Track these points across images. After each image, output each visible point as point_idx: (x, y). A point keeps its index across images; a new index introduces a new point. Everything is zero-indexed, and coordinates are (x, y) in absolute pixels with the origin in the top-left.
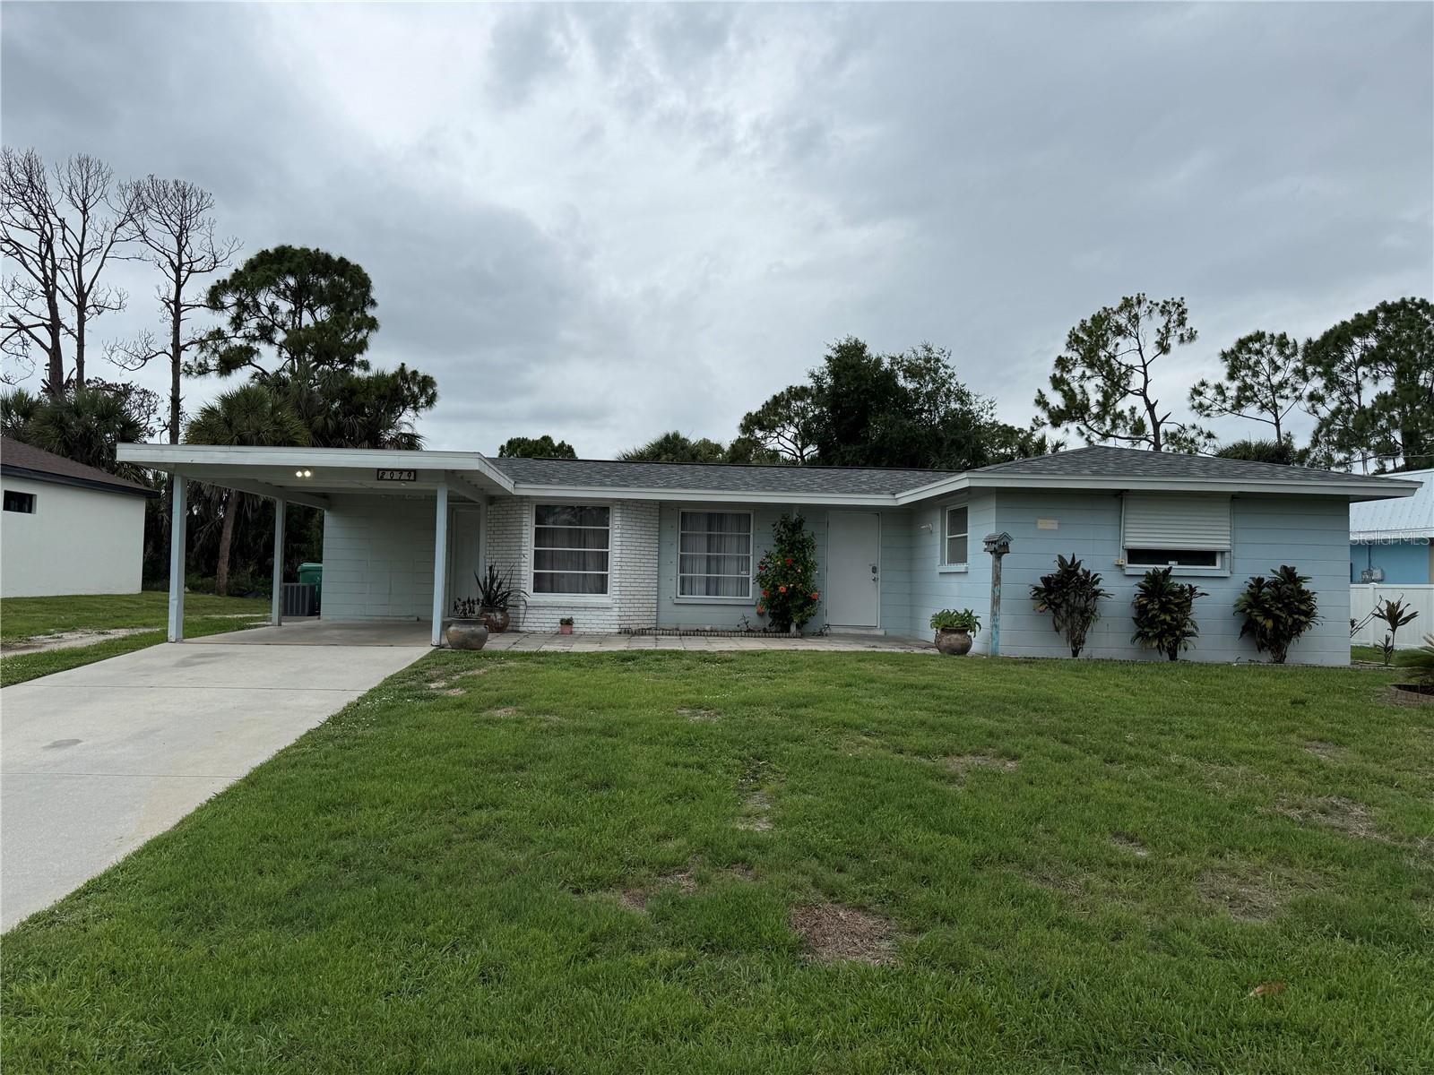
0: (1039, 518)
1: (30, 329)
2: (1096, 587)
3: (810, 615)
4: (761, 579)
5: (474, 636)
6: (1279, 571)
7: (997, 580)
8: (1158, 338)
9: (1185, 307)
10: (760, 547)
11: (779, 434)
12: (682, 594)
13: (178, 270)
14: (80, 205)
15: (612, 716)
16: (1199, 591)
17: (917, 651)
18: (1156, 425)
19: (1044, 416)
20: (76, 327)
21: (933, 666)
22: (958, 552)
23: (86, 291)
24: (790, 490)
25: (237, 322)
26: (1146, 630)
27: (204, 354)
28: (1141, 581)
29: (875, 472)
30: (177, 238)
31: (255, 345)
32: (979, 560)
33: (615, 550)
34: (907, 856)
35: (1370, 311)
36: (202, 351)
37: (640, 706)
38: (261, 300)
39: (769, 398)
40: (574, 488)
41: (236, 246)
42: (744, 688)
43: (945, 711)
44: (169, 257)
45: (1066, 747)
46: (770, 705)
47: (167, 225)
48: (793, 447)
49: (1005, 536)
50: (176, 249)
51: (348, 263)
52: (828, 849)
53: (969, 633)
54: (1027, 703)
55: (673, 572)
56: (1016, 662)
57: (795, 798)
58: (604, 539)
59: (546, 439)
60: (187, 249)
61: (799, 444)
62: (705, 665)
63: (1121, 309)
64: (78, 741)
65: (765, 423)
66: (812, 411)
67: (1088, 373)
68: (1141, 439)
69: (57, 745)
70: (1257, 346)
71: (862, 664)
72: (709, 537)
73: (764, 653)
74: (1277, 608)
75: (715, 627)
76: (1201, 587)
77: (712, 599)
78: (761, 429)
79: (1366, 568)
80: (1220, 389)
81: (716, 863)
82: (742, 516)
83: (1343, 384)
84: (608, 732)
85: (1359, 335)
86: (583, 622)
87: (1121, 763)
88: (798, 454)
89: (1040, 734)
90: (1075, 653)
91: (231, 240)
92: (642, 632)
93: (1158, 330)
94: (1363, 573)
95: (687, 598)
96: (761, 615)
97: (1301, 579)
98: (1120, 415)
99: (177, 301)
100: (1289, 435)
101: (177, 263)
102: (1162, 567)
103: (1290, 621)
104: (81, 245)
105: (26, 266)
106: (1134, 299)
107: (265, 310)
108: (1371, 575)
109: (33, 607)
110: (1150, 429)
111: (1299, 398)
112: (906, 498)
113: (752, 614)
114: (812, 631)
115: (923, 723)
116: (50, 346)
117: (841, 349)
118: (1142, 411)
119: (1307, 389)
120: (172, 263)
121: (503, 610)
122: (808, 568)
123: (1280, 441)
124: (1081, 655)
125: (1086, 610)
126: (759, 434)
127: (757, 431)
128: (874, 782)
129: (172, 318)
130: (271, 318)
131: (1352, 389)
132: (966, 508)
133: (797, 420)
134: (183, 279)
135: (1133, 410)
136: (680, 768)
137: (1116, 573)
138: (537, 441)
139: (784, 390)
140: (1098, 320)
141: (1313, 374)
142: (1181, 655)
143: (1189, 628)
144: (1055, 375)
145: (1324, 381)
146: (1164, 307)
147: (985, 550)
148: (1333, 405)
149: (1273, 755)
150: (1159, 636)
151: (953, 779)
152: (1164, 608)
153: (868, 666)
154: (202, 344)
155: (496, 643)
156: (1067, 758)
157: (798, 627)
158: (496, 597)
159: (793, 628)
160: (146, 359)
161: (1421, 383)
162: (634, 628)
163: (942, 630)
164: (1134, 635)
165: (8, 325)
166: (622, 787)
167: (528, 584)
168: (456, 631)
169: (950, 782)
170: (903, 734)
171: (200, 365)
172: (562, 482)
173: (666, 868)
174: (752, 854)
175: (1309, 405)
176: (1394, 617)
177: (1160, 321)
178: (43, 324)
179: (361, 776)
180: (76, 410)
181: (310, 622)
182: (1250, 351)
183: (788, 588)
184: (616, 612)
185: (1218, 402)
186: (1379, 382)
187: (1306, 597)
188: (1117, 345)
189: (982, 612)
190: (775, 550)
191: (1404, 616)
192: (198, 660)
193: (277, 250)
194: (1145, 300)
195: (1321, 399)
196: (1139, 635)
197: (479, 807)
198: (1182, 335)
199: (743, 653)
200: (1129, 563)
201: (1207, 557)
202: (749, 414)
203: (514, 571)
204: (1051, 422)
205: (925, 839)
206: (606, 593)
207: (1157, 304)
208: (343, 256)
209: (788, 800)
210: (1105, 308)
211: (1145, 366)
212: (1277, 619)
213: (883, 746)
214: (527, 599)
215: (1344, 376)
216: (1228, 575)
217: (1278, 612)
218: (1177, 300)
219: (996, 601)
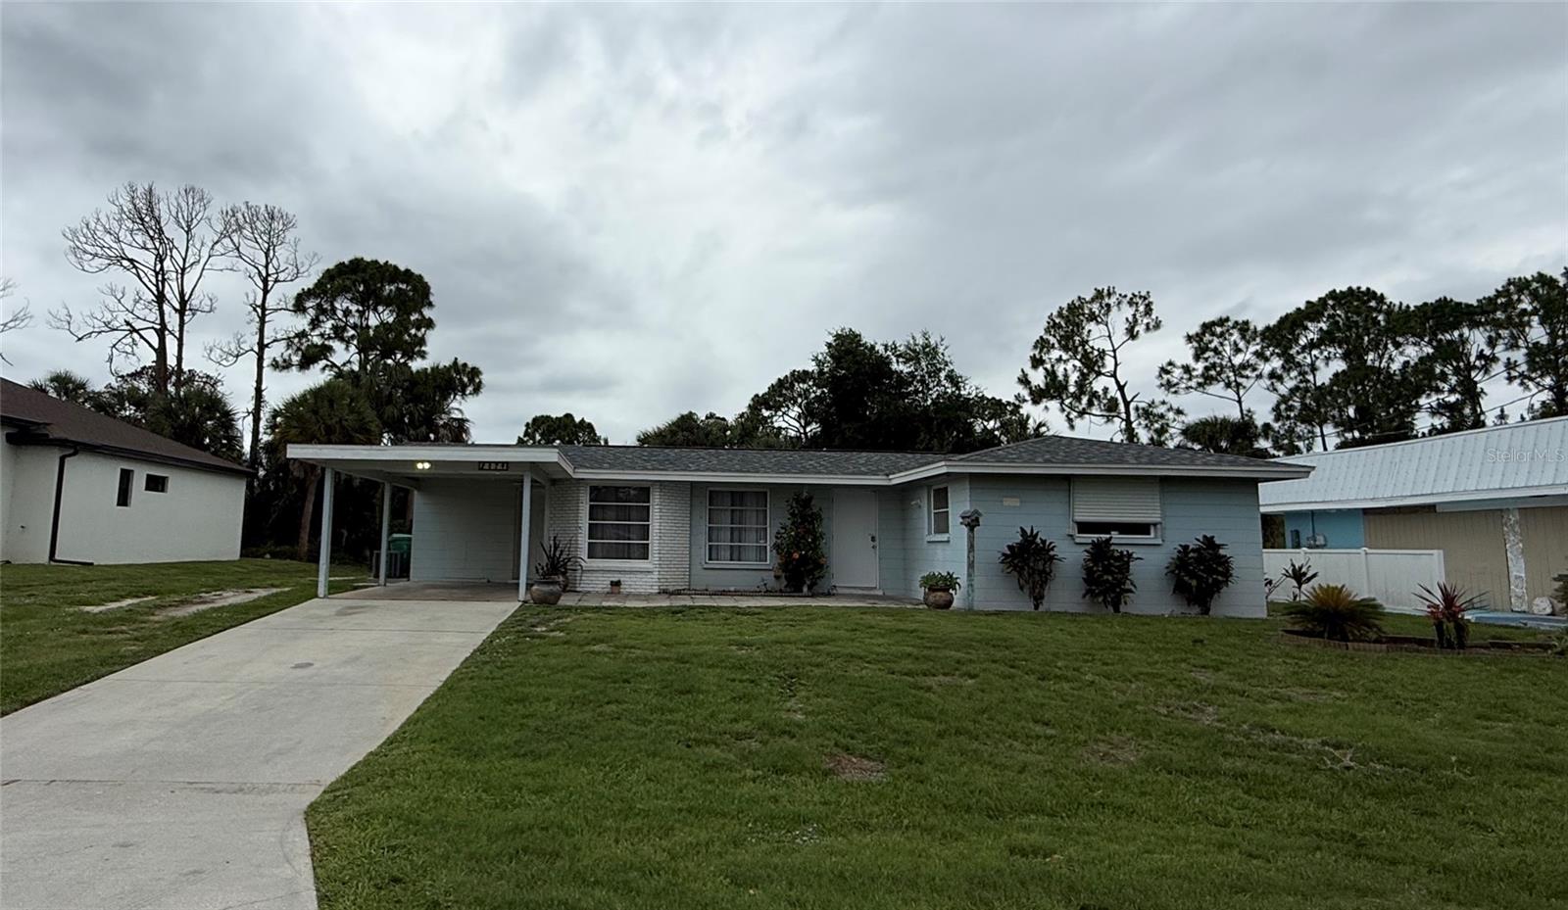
0: (1006, 497)
1: (141, 332)
2: (1052, 553)
3: (819, 578)
4: (776, 547)
5: (552, 593)
6: (1201, 540)
7: (971, 548)
8: (1127, 326)
9: (1151, 300)
10: (776, 522)
11: (784, 413)
12: (710, 559)
13: (265, 281)
14: (184, 225)
15: (682, 650)
16: (1134, 556)
17: (909, 606)
18: (1127, 404)
19: (1025, 393)
20: (177, 329)
21: (921, 617)
22: (942, 526)
23: (186, 298)
24: (802, 472)
25: (315, 323)
26: (1094, 588)
27: (290, 351)
28: (1088, 548)
29: (872, 454)
30: (266, 253)
31: (330, 343)
32: (958, 532)
33: (655, 524)
34: (894, 731)
35: (1320, 299)
36: (288, 349)
37: (699, 644)
38: (337, 305)
39: (774, 381)
40: (621, 471)
41: (316, 260)
42: (774, 632)
43: (926, 647)
44: (257, 268)
45: (1012, 670)
46: (795, 643)
47: (257, 242)
48: (797, 425)
49: (976, 512)
50: (264, 262)
51: (413, 274)
52: (844, 727)
53: (951, 591)
54: (987, 642)
55: (702, 540)
56: (988, 614)
57: (819, 700)
58: (645, 513)
59: (569, 416)
60: (275, 261)
61: (803, 422)
62: (739, 616)
63: (1093, 300)
64: (311, 665)
65: (771, 403)
66: (814, 392)
67: (1065, 357)
68: (1113, 417)
69: (298, 666)
70: (1219, 330)
71: (864, 617)
72: (733, 511)
73: (784, 608)
74: (1200, 570)
75: (738, 588)
76: (1137, 552)
77: (735, 564)
78: (767, 409)
79: (1311, 535)
80: (1187, 369)
81: (773, 734)
82: (760, 494)
83: (1299, 365)
84: (681, 660)
85: (1312, 321)
86: (630, 584)
87: (1050, 680)
88: (802, 431)
89: (994, 662)
90: (1036, 607)
91: (312, 254)
92: (678, 593)
93: (1127, 319)
94: (1308, 539)
95: (714, 564)
96: (777, 577)
97: (1219, 546)
98: (1094, 395)
99: (263, 307)
100: (1249, 411)
101: (264, 274)
102: (1105, 536)
103: (1210, 580)
104: (184, 260)
105: (140, 279)
106: (1105, 291)
107: (340, 314)
108: (1315, 541)
109: (174, 571)
110: (1122, 407)
111: (1259, 376)
112: (898, 479)
113: (769, 577)
114: (821, 591)
115: (909, 655)
116: (156, 346)
117: (838, 337)
118: (1114, 392)
119: (1266, 368)
120: (260, 273)
121: (564, 574)
122: (817, 538)
123: (1243, 418)
124: (1041, 608)
125: (1044, 571)
126: (766, 413)
127: (764, 411)
128: (873, 690)
129: (258, 320)
130: (344, 319)
131: (1307, 369)
132: (946, 489)
133: (799, 400)
134: (269, 288)
135: (1106, 390)
136: (737, 682)
137: (1068, 541)
138: (560, 418)
139: (788, 374)
140: (1072, 308)
141: (1272, 355)
142: (1123, 608)
143: (1128, 586)
144: (1034, 355)
145: (1281, 362)
146: (1131, 299)
147: (962, 523)
148: (1290, 384)
149: (1162, 676)
150: (1104, 593)
151: (929, 689)
152: (1107, 570)
153: (869, 617)
154: (289, 341)
155: (566, 600)
156: (1011, 677)
157: (810, 588)
158: (559, 562)
159: (805, 589)
160: (237, 356)
161: (1369, 363)
162: (671, 589)
163: (929, 589)
164: (1084, 592)
165: (122, 328)
166: (700, 692)
167: (584, 553)
168: (537, 590)
169: (926, 691)
170: (894, 662)
171: (285, 361)
172: (612, 466)
173: (739, 736)
174: (795, 730)
175: (1269, 383)
176: (1299, 576)
177: (1128, 312)
178: (153, 328)
179: (521, 684)
180: (184, 402)
181: (402, 583)
182: (1213, 334)
183: (801, 555)
184: (656, 575)
185: (1184, 381)
186: (1330, 363)
187: (1225, 562)
188: (1089, 331)
189: (961, 574)
190: (789, 523)
191: (1308, 576)
192: (350, 611)
193: (351, 262)
194: (1114, 292)
195: (1280, 378)
196: (1088, 592)
197: (608, 703)
198: (1148, 324)
199: (768, 607)
200: (1079, 533)
201: (1143, 529)
202: (757, 396)
203: (573, 543)
204: (1032, 399)
205: (909, 723)
206: (647, 559)
207: (1125, 296)
208: (409, 268)
209: (814, 700)
210: (1079, 298)
211: (1114, 351)
212: (1199, 578)
213: (880, 669)
214: (583, 564)
215: (1299, 358)
216: (1161, 542)
217: (1200, 573)
218: (1143, 294)
219: (971, 565)
